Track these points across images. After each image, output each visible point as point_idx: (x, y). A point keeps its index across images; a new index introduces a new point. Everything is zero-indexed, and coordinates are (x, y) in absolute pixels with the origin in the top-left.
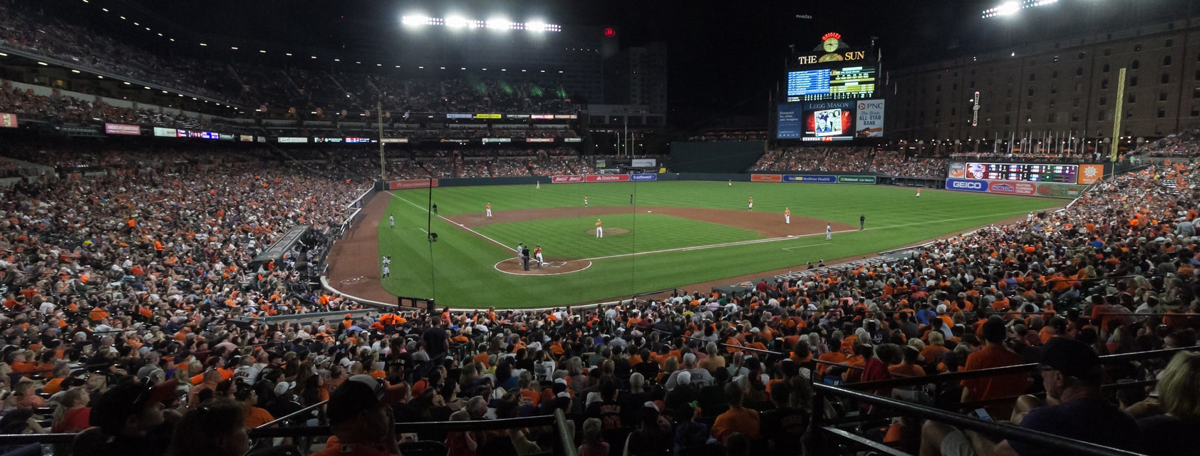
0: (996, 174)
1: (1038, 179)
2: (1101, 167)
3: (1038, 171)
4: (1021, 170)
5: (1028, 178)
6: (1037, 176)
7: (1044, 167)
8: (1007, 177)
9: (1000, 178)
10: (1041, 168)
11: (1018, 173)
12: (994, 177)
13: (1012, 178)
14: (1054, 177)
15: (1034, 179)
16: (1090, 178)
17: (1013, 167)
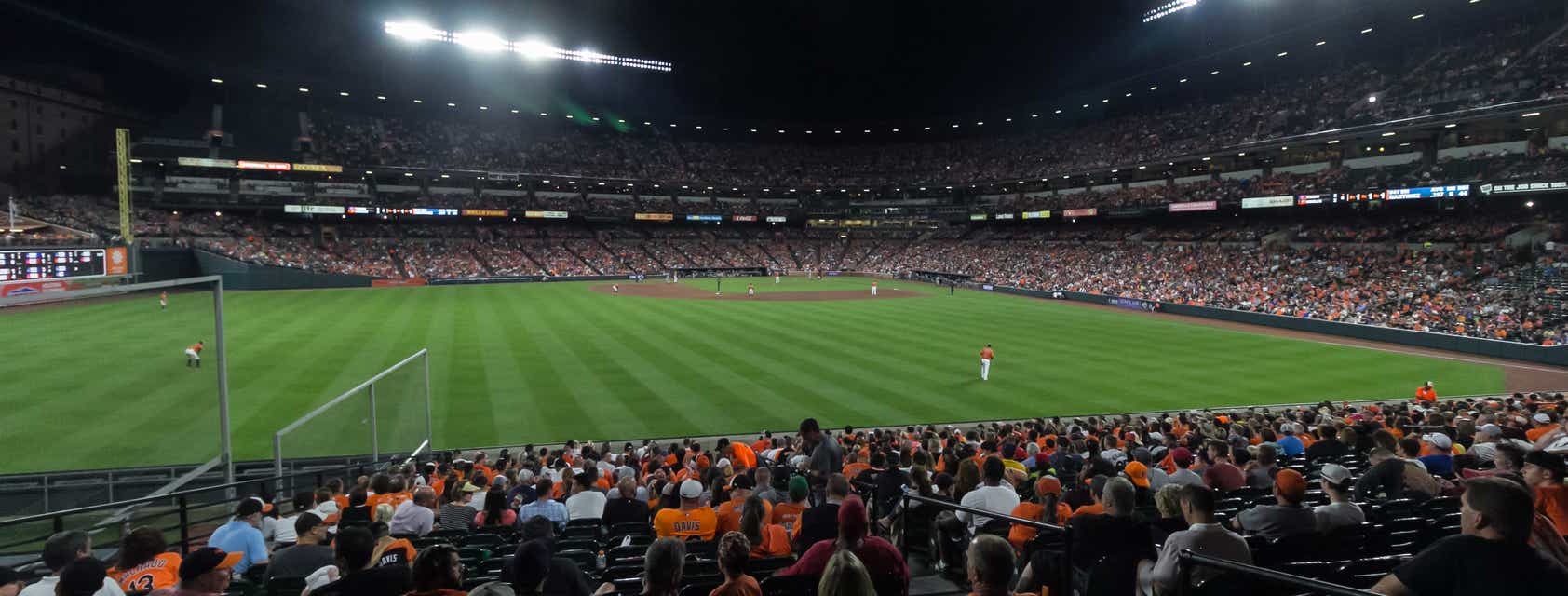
0: (6, 271)
1: (68, 273)
2: (125, 249)
3: (63, 260)
4: (43, 261)
5: (54, 274)
6: (63, 268)
7: (70, 254)
8: (24, 275)
9: (14, 277)
10: (67, 257)
11: (39, 265)
12: (5, 278)
13: (32, 276)
14: (85, 268)
15: (61, 274)
16: (121, 264)
17: (32, 257)
